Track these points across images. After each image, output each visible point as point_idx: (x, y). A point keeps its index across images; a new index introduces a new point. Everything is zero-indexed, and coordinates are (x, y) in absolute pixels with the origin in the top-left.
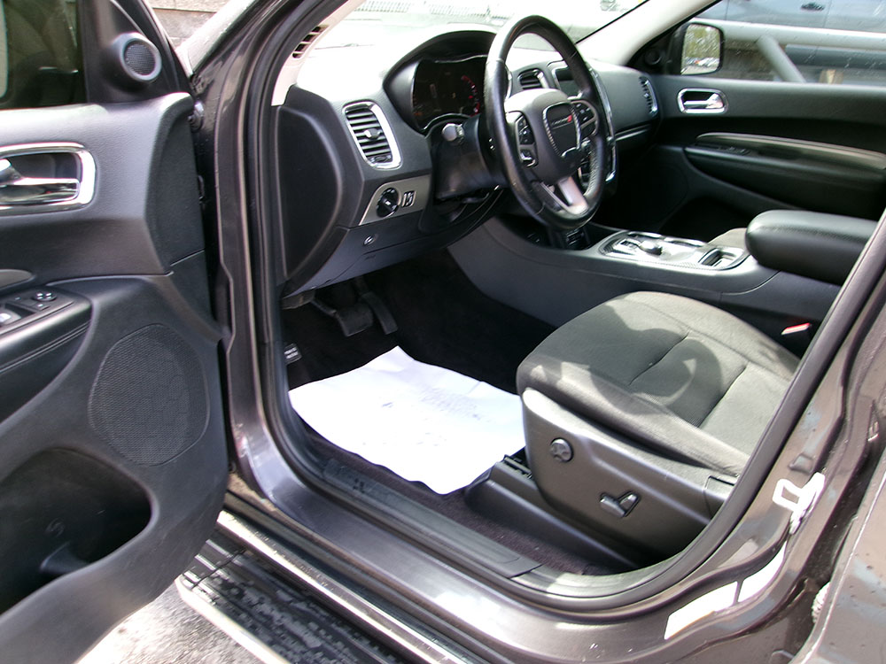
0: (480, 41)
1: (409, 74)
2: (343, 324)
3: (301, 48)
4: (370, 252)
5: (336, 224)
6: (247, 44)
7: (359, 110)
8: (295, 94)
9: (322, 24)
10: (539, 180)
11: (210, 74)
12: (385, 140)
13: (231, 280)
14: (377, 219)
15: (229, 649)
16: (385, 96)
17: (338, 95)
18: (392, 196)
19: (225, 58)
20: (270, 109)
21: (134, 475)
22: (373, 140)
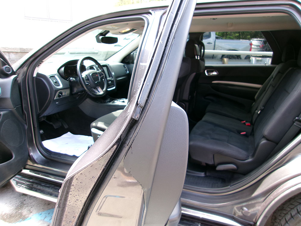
0: (75, 62)
1: (63, 69)
2: (54, 126)
3: (39, 65)
4: (58, 106)
5: (49, 100)
6: (27, 65)
7: (52, 77)
8: (38, 74)
9: (43, 61)
10: (92, 88)
11: (19, 71)
12: (58, 82)
13: (26, 114)
14: (58, 98)
15: (29, 209)
16: (58, 74)
17: (48, 74)
18: (61, 93)
19: (22, 68)
20: (33, 78)
21: (9, 148)
22: (56, 82)
